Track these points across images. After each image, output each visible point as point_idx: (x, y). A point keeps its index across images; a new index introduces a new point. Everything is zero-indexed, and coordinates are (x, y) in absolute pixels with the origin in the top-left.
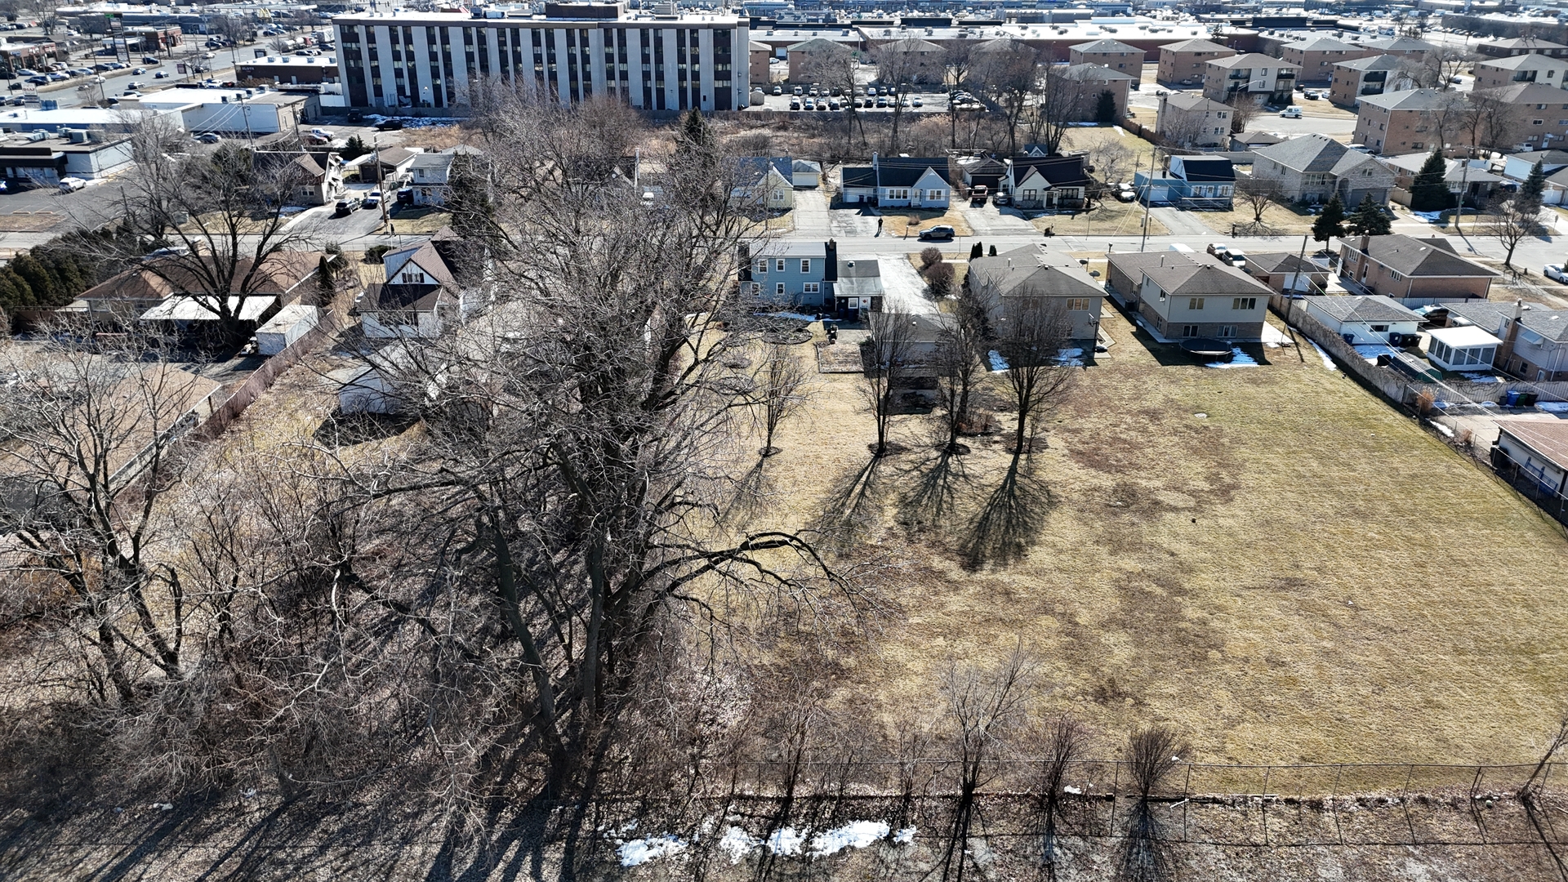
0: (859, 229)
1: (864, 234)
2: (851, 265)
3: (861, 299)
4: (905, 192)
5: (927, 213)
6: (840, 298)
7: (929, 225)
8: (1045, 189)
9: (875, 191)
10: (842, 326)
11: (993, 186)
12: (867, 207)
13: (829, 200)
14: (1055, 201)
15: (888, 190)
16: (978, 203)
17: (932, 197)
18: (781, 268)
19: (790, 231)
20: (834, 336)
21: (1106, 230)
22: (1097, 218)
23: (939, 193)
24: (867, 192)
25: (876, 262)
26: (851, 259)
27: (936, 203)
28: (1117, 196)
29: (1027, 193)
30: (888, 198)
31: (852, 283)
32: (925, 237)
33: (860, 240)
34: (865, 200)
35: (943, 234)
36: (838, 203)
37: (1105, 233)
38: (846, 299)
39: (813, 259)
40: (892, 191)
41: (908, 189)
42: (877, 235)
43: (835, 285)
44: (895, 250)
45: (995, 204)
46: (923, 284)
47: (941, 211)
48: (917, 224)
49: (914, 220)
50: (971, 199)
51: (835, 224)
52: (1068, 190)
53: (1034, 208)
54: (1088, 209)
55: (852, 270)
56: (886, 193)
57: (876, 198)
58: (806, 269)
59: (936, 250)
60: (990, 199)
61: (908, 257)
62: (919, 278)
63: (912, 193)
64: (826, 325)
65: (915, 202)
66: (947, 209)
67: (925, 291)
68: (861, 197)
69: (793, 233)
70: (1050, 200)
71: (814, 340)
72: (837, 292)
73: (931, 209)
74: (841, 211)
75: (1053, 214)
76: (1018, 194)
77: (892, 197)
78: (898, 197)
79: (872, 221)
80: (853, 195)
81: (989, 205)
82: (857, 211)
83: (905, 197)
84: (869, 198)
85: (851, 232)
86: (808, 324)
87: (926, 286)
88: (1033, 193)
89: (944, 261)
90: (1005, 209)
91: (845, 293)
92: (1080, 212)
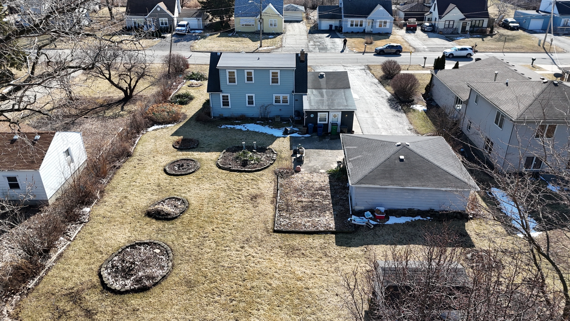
0: (329, 47)
1: (333, 51)
2: (322, 76)
3: (331, 114)
4: (361, 22)
5: (377, 36)
6: (309, 113)
7: (381, 44)
8: (461, 20)
9: (340, 21)
10: (311, 144)
11: (421, 18)
12: (334, 32)
13: (309, 28)
14: (468, 28)
15: (350, 20)
16: (411, 29)
17: (380, 26)
18: (250, 79)
19: (277, 48)
20: (299, 161)
21: (514, 48)
22: (499, 40)
23: (385, 23)
24: (334, 23)
25: (346, 73)
26: (322, 70)
27: (383, 29)
28: (506, 25)
29: (447, 23)
30: (349, 26)
31: (322, 95)
32: (380, 53)
33: (330, 55)
34: (333, 28)
35: (394, 50)
36: (315, 30)
37: (514, 50)
38: (316, 113)
39: (283, 70)
40: (352, 22)
41: (364, 20)
42: (342, 51)
43: (305, 98)
44: (356, 62)
45: (423, 30)
46: (386, 92)
47: (387, 35)
48: (371, 43)
49: (369, 41)
50: (405, 28)
51: (312, 43)
52: (476, 21)
53: (452, 33)
54: (491, 34)
55: (323, 81)
56: (348, 23)
57: (341, 27)
58: (275, 81)
59: (395, 62)
60: (419, 28)
61: (369, 68)
62: (381, 88)
63: (366, 23)
64: (294, 142)
65: (368, 29)
66: (390, 34)
67: (390, 100)
68: (331, 26)
69: (280, 50)
70: (464, 28)
71: (276, 166)
72: (306, 106)
73: (380, 34)
74: (317, 35)
75: (467, 38)
76: (441, 24)
77: (352, 25)
78: (357, 25)
79: (339, 42)
80: (325, 24)
81: (419, 31)
82: (327, 35)
83: (361, 25)
84: (336, 27)
85: (323, 49)
86: (273, 138)
87: (389, 95)
88: (451, 23)
89: (402, 72)
90: (431, 34)
91: (314, 108)
92: (486, 36)
